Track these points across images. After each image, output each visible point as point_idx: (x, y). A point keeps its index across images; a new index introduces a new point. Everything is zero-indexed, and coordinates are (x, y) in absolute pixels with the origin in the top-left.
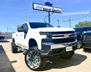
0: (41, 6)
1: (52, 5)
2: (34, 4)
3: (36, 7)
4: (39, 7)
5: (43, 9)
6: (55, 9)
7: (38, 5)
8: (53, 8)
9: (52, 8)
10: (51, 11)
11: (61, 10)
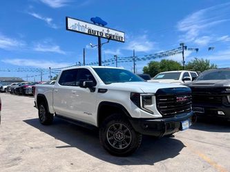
0: (84, 24)
1: (106, 24)
2: (69, 19)
3: (73, 26)
4: (79, 25)
5: (87, 32)
6: (112, 32)
7: (77, 22)
8: (108, 31)
9: (105, 30)
10: (104, 36)
11: (123, 36)
